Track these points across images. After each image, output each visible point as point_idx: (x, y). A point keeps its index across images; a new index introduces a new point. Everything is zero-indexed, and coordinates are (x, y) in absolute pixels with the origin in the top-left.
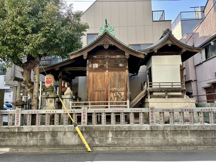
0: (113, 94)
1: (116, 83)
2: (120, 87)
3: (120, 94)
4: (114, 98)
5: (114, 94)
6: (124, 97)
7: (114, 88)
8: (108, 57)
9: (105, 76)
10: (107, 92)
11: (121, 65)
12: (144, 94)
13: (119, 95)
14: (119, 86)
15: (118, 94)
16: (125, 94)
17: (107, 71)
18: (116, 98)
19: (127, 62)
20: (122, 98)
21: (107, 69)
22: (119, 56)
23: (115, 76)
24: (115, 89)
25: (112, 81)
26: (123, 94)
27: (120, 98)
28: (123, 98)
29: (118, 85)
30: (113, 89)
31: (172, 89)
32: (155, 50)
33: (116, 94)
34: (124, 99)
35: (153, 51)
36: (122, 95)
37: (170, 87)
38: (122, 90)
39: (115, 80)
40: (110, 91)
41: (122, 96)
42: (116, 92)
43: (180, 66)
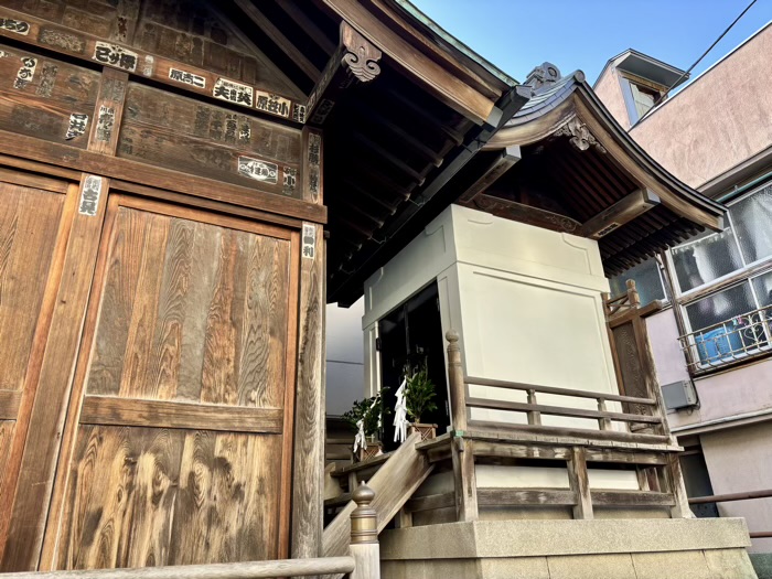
0: (131, 463)
1: (189, 336)
2: (231, 381)
3: (223, 466)
4: (136, 516)
5: (147, 462)
6: (266, 502)
7: (149, 385)
8: (128, 60)
9: (49, 238)
10: (42, 429)
11: (256, 169)
12: (408, 484)
13: (203, 471)
14: (217, 364)
15: (188, 463)
16: (274, 463)
17: (96, 184)
18: (157, 522)
19: (313, 159)
20: (234, 521)
21: (96, 166)
22: (249, 90)
23: (181, 257)
24: (161, 395)
25: (141, 300)
26: (252, 460)
27: (214, 518)
28: (250, 516)
29: (206, 352)
30: (131, 396)
31: (609, 443)
32: (512, 141)
33: (162, 466)
34: (267, 525)
35: (499, 145)
36: (237, 476)
37: (592, 425)
38: (250, 423)
39: (176, 300)
40: (87, 424)
41: (237, 492)
42: (164, 441)
43: (599, 300)
